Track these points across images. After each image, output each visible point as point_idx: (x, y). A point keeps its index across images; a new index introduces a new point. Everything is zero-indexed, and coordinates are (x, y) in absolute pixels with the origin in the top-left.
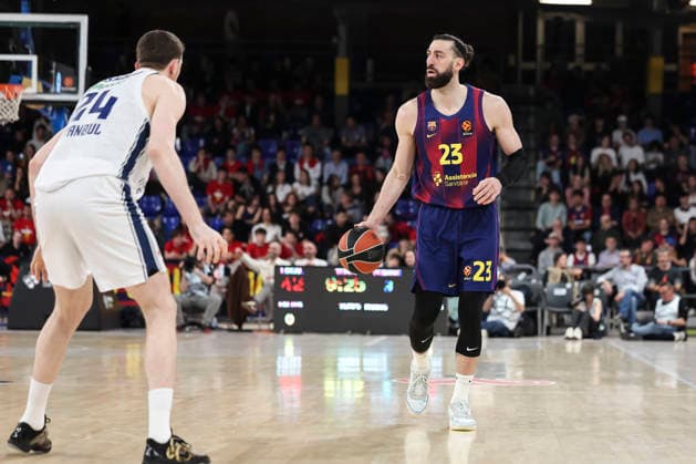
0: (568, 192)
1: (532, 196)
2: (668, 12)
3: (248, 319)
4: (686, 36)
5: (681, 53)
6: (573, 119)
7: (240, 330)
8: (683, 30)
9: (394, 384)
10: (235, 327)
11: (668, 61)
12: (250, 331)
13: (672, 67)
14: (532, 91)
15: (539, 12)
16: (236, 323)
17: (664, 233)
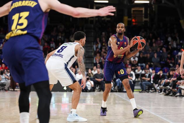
0: (102, 53)
1: (93, 54)
2: (129, 4)
3: (16, 87)
4: (134, 11)
5: (132, 15)
6: (104, 33)
7: (14, 91)
8: (133, 9)
9: (56, 105)
10: (13, 90)
11: (129, 18)
12: (16, 91)
13: (130, 19)
14: (92, 26)
15: (94, 4)
16: (13, 89)
17: (128, 64)
